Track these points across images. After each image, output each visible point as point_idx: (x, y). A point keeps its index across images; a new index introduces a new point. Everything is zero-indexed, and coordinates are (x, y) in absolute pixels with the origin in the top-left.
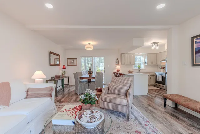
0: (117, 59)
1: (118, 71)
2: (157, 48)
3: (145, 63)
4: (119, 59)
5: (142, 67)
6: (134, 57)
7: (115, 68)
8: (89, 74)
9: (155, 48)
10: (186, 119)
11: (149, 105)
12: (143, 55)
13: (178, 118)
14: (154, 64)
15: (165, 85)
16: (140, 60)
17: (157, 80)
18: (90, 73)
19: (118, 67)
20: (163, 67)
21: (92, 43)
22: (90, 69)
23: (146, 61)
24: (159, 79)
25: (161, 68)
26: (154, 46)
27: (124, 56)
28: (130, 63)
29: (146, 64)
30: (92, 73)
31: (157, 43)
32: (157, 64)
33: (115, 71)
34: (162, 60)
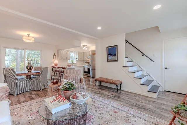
0: (55, 54)
1: (56, 65)
2: (86, 49)
3: (77, 58)
4: (56, 54)
5: (74, 62)
6: (69, 53)
7: (53, 62)
8: (29, 70)
9: (85, 49)
10: (106, 89)
11: (88, 87)
12: (75, 52)
13: (104, 90)
14: (82, 60)
15: (90, 73)
16: (73, 56)
17: (85, 71)
18: (30, 68)
19: (56, 61)
20: (87, 62)
21: (32, 35)
22: (29, 64)
23: (77, 57)
24: (86, 70)
25: (86, 63)
26: (85, 48)
27: (61, 52)
28: (67, 59)
29: (77, 60)
30: (33, 67)
31: (86, 45)
32: (84, 60)
33: (53, 65)
34: (87, 58)
